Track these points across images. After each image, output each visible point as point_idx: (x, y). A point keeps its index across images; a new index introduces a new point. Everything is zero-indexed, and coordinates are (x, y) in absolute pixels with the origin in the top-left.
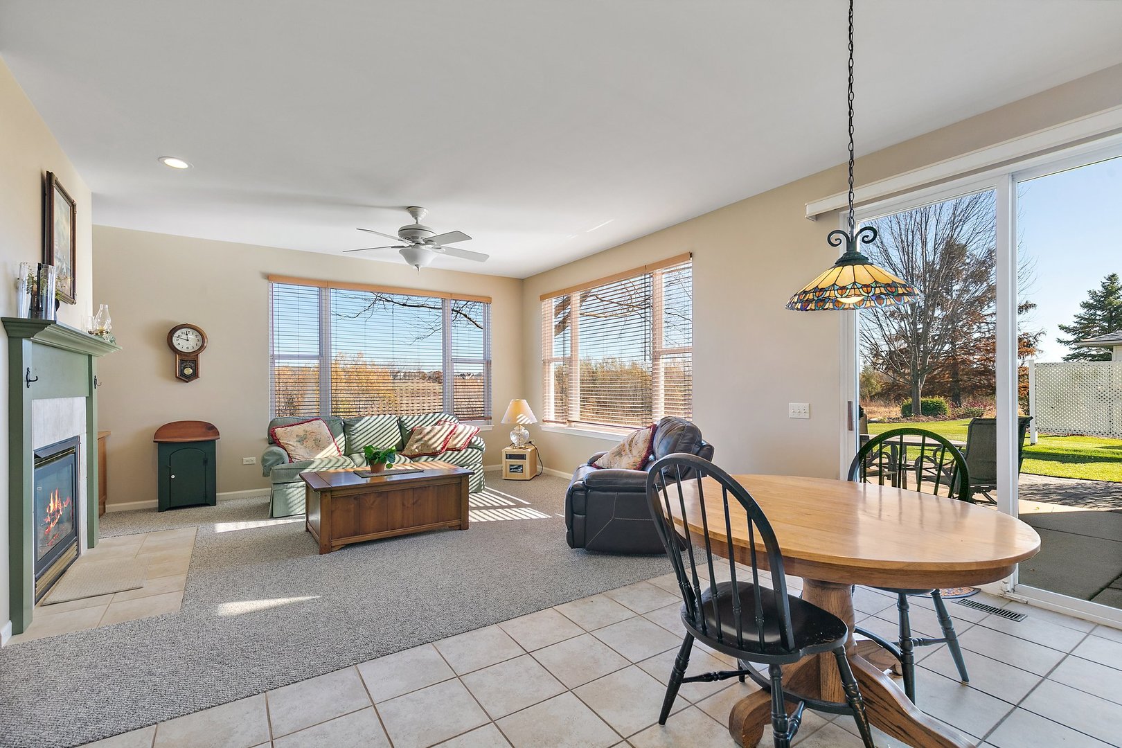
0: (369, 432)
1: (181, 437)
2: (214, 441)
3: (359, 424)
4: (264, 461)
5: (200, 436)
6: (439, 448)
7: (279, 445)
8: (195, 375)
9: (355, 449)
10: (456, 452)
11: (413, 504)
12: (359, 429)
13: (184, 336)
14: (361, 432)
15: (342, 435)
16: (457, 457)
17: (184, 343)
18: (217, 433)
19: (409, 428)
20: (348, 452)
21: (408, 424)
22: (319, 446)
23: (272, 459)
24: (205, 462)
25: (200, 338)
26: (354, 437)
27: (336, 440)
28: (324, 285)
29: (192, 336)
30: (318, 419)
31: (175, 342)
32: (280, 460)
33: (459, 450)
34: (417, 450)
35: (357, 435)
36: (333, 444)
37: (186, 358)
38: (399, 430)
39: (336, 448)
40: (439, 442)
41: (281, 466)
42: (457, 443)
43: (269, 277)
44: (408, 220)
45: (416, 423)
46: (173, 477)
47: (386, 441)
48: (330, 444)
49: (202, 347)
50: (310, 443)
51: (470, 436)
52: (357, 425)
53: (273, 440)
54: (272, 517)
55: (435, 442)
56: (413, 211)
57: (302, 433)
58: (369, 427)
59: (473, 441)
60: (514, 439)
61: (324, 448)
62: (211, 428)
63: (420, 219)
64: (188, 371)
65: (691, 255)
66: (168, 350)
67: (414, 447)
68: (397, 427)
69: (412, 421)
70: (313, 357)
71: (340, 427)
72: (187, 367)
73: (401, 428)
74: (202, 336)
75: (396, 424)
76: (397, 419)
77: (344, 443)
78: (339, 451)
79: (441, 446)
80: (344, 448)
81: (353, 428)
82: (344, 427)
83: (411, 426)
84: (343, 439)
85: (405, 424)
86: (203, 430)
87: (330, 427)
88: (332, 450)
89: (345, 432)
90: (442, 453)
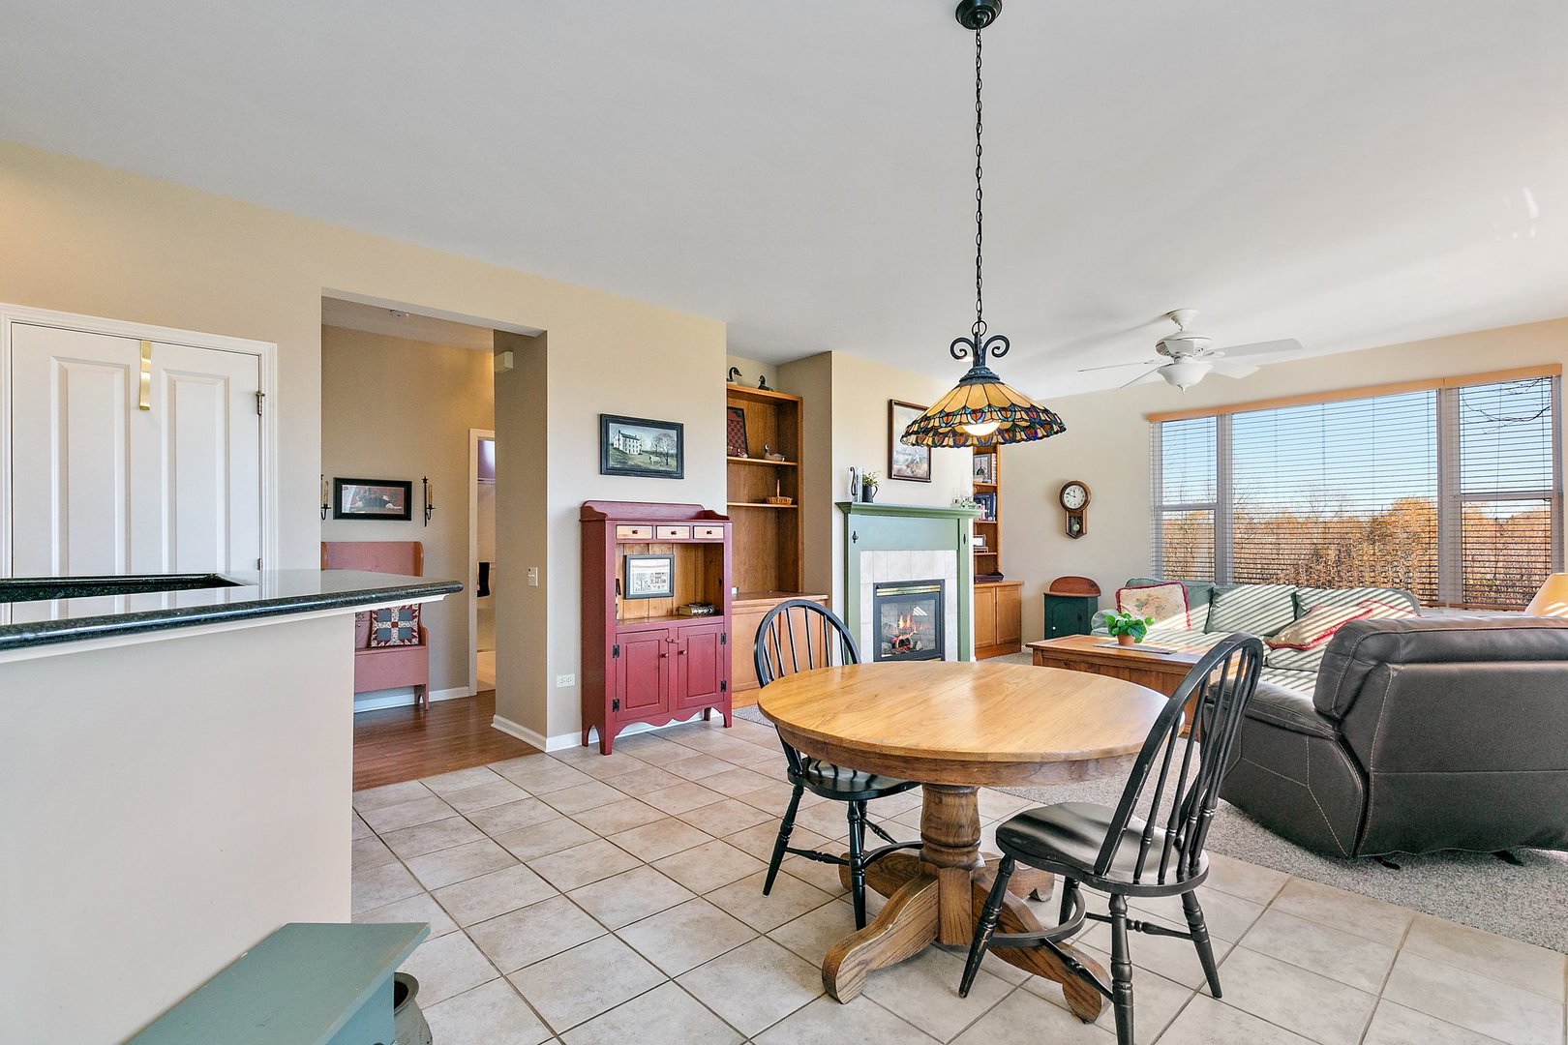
1: (1070, 591)
2: (1096, 597)
3: (1230, 594)
5: (1083, 593)
6: (1309, 640)
7: (1119, 608)
8: (1081, 531)
9: (1216, 626)
12: (1226, 601)
13: (1072, 493)
14: (1228, 605)
15: (1207, 605)
17: (1073, 499)
18: (1098, 591)
19: (1308, 607)
21: (1307, 601)
22: (1161, 612)
24: (1080, 618)
25: (1084, 494)
26: (1219, 610)
27: (1190, 612)
29: (1079, 493)
30: (1175, 583)
31: (1065, 499)
34: (1283, 638)
35: (1223, 607)
36: (1184, 614)
37: (1074, 515)
38: (1292, 608)
39: (1186, 619)
43: (1150, 417)
45: (1322, 600)
46: (1054, 628)
48: (1181, 612)
49: (1086, 503)
50: (1153, 608)
52: (1225, 596)
53: (1118, 602)
55: (1311, 630)
58: (1240, 599)
61: (1165, 618)
62: (1093, 585)
64: (1076, 528)
66: (1060, 507)
67: (1284, 634)
68: (1291, 603)
69: (1317, 597)
70: (1208, 507)
71: (1206, 596)
72: (1074, 522)
73: (1296, 605)
74: (1086, 493)
75: (1290, 598)
76: (1292, 591)
77: (1206, 616)
78: (1189, 625)
79: (1315, 637)
80: (1205, 622)
81: (1220, 598)
82: (1212, 596)
83: (1312, 605)
84: (1207, 611)
85: (1302, 601)
86: (1087, 587)
87: (1190, 594)
88: (1178, 621)
89: (1211, 603)
90: (1314, 647)
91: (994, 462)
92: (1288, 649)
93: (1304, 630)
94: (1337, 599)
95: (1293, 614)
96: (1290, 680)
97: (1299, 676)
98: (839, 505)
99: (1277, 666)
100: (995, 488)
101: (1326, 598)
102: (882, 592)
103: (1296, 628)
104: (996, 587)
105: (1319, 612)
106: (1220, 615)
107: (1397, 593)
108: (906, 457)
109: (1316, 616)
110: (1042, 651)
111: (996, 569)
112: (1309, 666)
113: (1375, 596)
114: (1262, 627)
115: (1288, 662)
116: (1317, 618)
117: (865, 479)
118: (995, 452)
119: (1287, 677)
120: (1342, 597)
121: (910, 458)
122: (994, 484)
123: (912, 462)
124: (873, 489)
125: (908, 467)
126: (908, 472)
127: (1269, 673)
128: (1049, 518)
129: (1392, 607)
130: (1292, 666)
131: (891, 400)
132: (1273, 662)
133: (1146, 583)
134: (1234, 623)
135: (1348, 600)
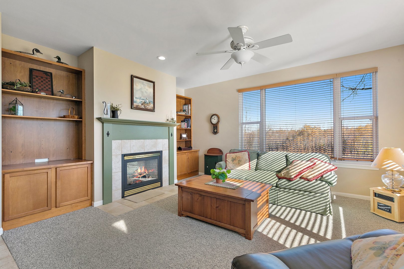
0: (267, 160)
1: (213, 153)
2: (222, 155)
3: (264, 155)
5: (217, 154)
6: (293, 176)
7: (226, 161)
8: (217, 132)
9: (259, 168)
10: (307, 182)
11: (217, 207)
12: (263, 158)
13: (214, 118)
14: (263, 160)
15: (256, 160)
16: (306, 185)
17: (214, 121)
18: (222, 153)
19: (291, 161)
20: (257, 169)
21: (291, 158)
23: (218, 166)
24: (216, 163)
26: (260, 161)
27: (251, 162)
29: (216, 118)
30: (246, 151)
31: (212, 120)
32: (221, 167)
33: (309, 180)
34: (283, 175)
35: (262, 161)
36: (248, 163)
37: (214, 126)
38: (285, 161)
39: (249, 165)
40: (295, 172)
42: (310, 176)
43: (239, 91)
45: (296, 158)
46: (207, 167)
47: (275, 166)
48: (247, 163)
49: (218, 122)
50: (236, 162)
51: (323, 172)
52: (263, 156)
55: (293, 172)
58: (268, 157)
59: (324, 176)
60: (386, 181)
61: (241, 165)
62: (220, 151)
66: (210, 123)
67: (283, 173)
68: (285, 159)
69: (294, 157)
70: (257, 123)
71: (256, 156)
72: (215, 129)
73: (287, 160)
74: (218, 118)
75: (285, 157)
76: (286, 154)
77: (256, 164)
78: (250, 168)
79: (295, 175)
80: (255, 166)
81: (261, 157)
82: (258, 156)
83: (293, 160)
84: (256, 162)
85: (289, 158)
86: (219, 152)
87: (251, 155)
88: (246, 166)
89: (258, 159)
90: (295, 180)
91: (190, 108)
92: (285, 180)
93: (291, 172)
94: (301, 158)
95: (286, 163)
96: (285, 193)
97: (289, 192)
98: (99, 119)
99: (281, 187)
100: (190, 117)
101: (297, 157)
102: (126, 158)
103: (288, 170)
104: (188, 152)
105: (296, 163)
106: (260, 163)
107: (323, 155)
108: (141, 100)
109: (295, 165)
110: (182, 187)
111: (191, 146)
112: (293, 188)
113: (315, 157)
114: (275, 169)
115: (285, 186)
116: (295, 166)
117: (112, 107)
118: (190, 104)
119: (285, 192)
120: (303, 157)
121: (143, 101)
122: (190, 115)
123: (145, 103)
124: (119, 112)
125: (142, 104)
126: (143, 107)
127: (278, 190)
128: (207, 127)
129: (322, 161)
130: (286, 187)
131: (132, 75)
132: (279, 185)
133: (236, 151)
134: (265, 167)
135: (305, 158)
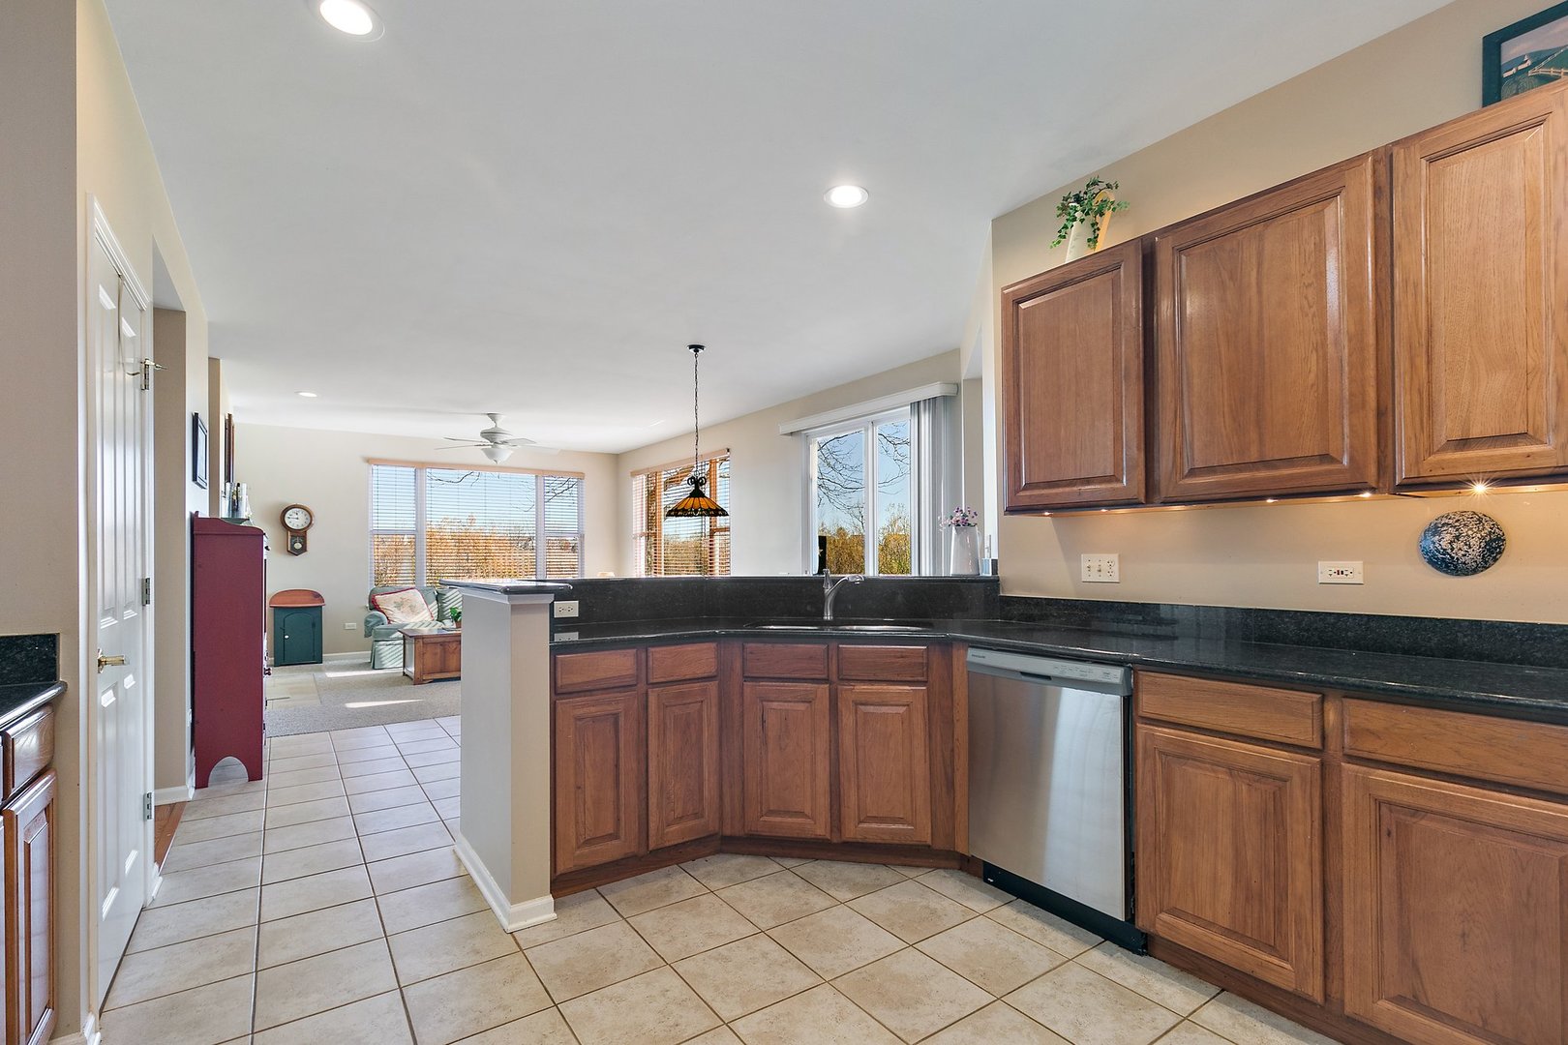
1: (292, 603)
2: (321, 607)
4: (367, 622)
5: (308, 603)
7: (379, 610)
8: (304, 549)
13: (295, 516)
15: (435, 603)
17: (295, 520)
18: (323, 600)
20: (441, 618)
22: (414, 611)
23: (373, 621)
24: (314, 625)
25: (308, 516)
26: (445, 605)
27: (429, 607)
28: (419, 466)
29: (301, 514)
30: (414, 589)
31: (287, 521)
32: (380, 621)
36: (427, 610)
37: (296, 534)
39: (428, 614)
41: (381, 626)
43: (369, 461)
44: (489, 425)
46: (287, 637)
49: (310, 524)
50: (406, 609)
52: (448, 594)
53: (374, 606)
54: (374, 668)
56: (492, 416)
57: (399, 600)
61: (418, 613)
62: (317, 596)
63: (498, 422)
64: (298, 546)
65: (728, 450)
66: (281, 527)
72: (296, 540)
74: (310, 516)
80: (437, 614)
86: (312, 597)
133: (389, 590)
